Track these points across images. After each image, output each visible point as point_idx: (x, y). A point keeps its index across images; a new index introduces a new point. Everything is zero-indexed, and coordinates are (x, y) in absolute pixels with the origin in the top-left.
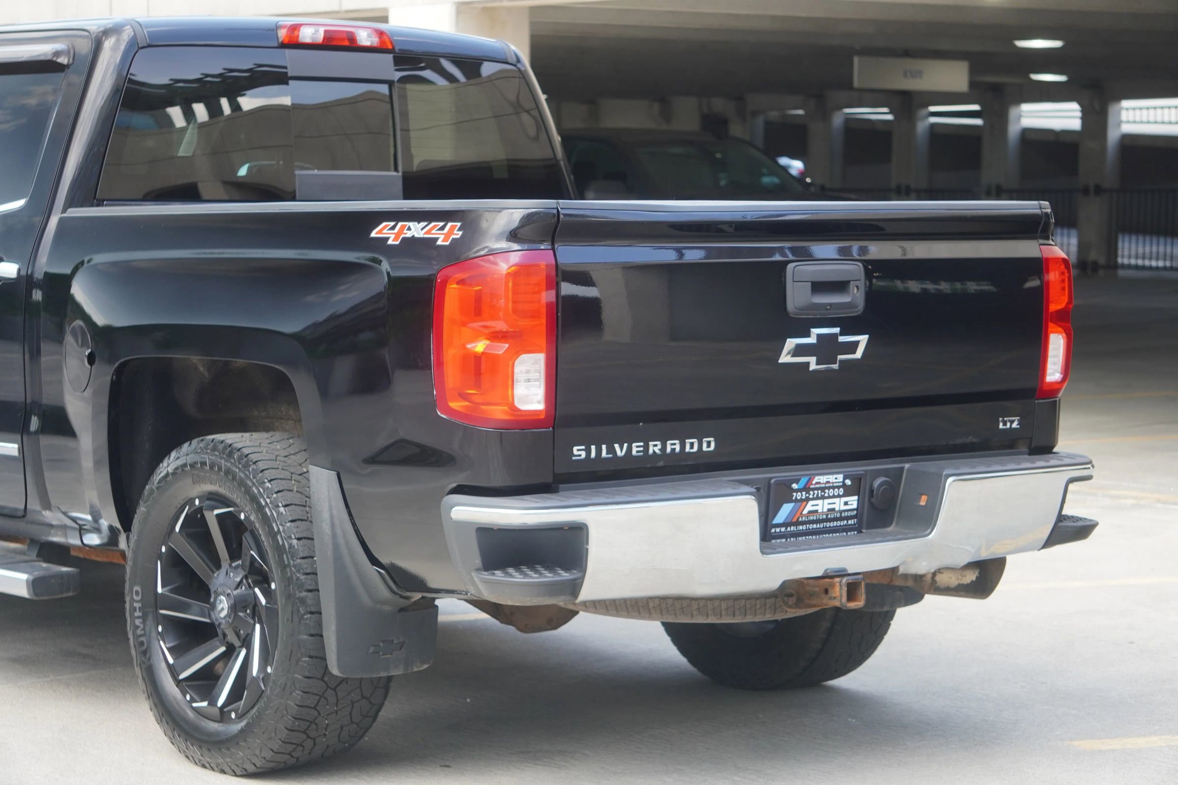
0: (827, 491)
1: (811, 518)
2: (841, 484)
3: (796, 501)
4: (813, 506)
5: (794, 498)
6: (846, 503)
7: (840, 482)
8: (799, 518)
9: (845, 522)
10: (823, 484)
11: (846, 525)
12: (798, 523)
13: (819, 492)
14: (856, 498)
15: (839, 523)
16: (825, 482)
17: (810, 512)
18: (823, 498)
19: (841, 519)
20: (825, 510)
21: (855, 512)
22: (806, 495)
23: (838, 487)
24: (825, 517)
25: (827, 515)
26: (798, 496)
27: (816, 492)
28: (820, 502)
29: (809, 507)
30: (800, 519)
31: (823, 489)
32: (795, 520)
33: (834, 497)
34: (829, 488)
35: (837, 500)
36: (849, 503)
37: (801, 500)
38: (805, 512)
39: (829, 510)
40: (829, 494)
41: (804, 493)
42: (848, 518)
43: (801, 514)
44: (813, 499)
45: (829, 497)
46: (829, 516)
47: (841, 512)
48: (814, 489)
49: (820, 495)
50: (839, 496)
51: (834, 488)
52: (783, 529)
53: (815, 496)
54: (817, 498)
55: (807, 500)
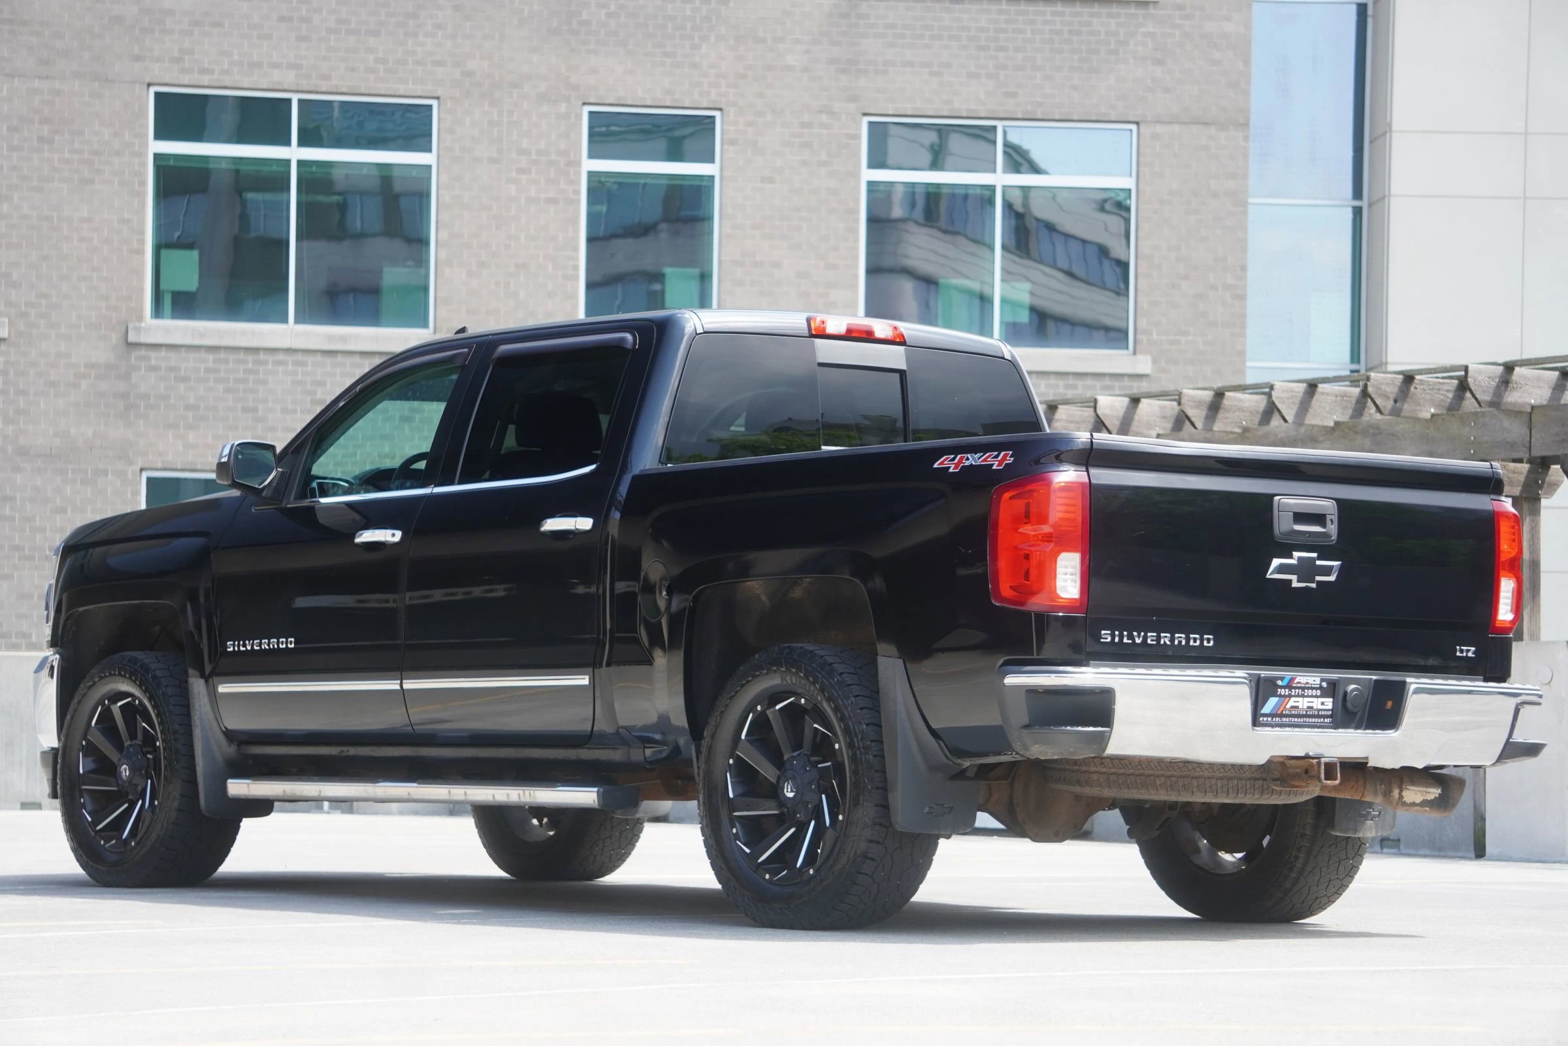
1: (1293, 712)
2: (1318, 686)
3: (1280, 696)
6: (1323, 704)
8: (1283, 711)
9: (1322, 720)
12: (1282, 716)
14: (1331, 700)
16: (1304, 682)
17: (1292, 707)
19: (1319, 716)
20: (1305, 707)
21: (1330, 712)
23: (1316, 689)
24: (1304, 713)
25: (1307, 712)
27: (1297, 690)
28: (1300, 699)
29: (1292, 702)
30: (1284, 712)
31: (1303, 689)
32: (1279, 712)
33: (1312, 696)
34: (1308, 688)
36: (1325, 704)
37: (1285, 696)
38: (1288, 706)
39: (1309, 707)
41: (1287, 690)
42: (1325, 717)
43: (1285, 708)
44: (1295, 696)
46: (1308, 713)
47: (1319, 710)
50: (1316, 696)
52: (1270, 719)
55: (1290, 696)
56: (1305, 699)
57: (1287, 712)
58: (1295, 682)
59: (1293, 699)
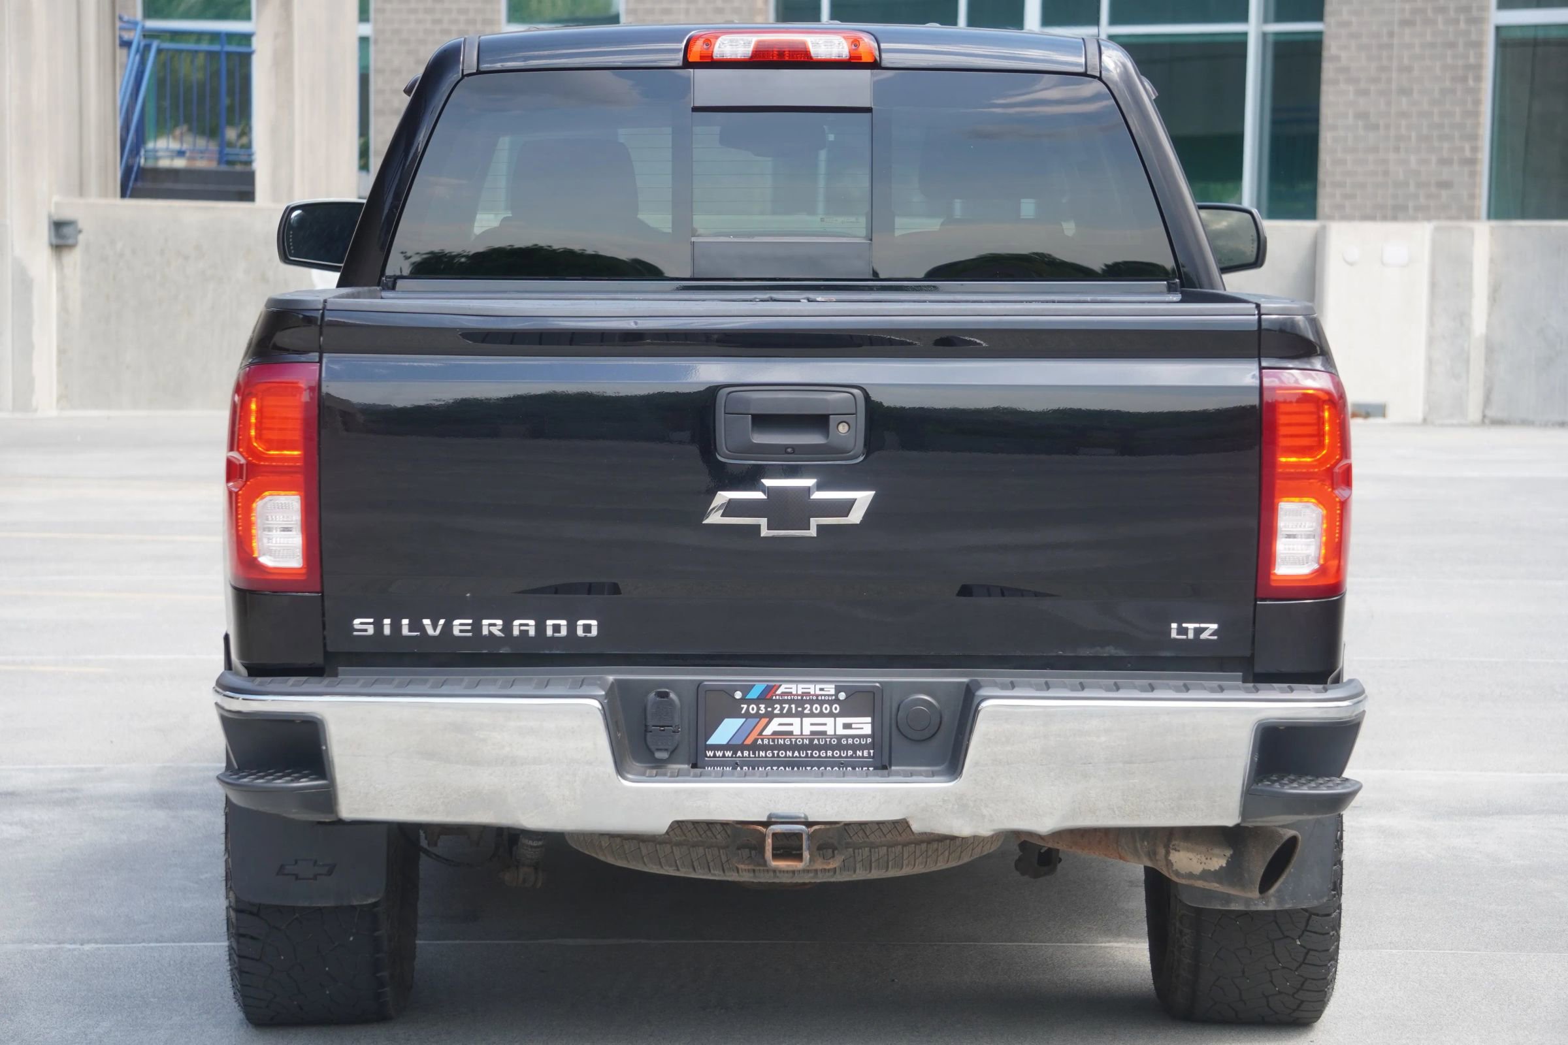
0: (808, 706)
1: (781, 742)
3: (747, 715)
4: (780, 724)
5: (743, 712)
7: (832, 695)
8: (756, 740)
9: (850, 753)
10: (798, 695)
11: (851, 757)
13: (793, 706)
14: (869, 719)
15: (837, 753)
16: (799, 692)
17: (775, 733)
18: (801, 715)
19: (840, 747)
20: (806, 732)
21: (869, 740)
22: (766, 708)
26: (753, 709)
27: (787, 706)
28: (796, 721)
29: (775, 726)
30: (760, 742)
32: (749, 742)
33: (821, 715)
34: (812, 702)
35: (830, 721)
36: (854, 726)
37: (758, 716)
39: (813, 733)
40: (811, 710)
41: (762, 706)
43: (760, 734)
44: (781, 715)
45: (812, 715)
46: (816, 742)
47: (839, 738)
48: (781, 702)
49: (794, 712)
50: (831, 714)
51: (821, 703)
52: (728, 754)
53: (785, 712)
54: (789, 714)
55: (770, 716)
56: (804, 719)
57: (766, 742)
58: (779, 692)
59: (776, 721)
